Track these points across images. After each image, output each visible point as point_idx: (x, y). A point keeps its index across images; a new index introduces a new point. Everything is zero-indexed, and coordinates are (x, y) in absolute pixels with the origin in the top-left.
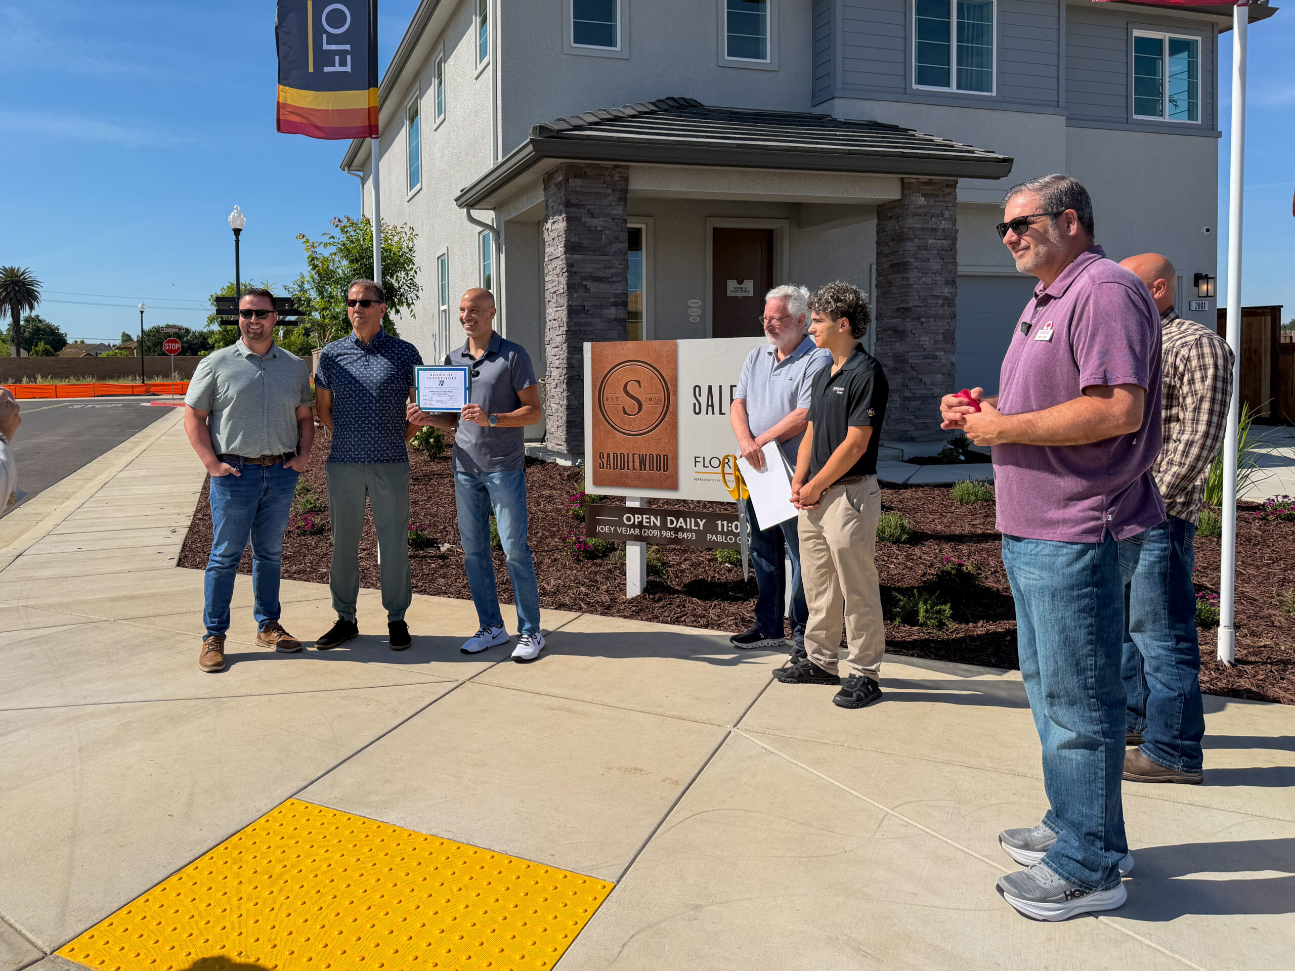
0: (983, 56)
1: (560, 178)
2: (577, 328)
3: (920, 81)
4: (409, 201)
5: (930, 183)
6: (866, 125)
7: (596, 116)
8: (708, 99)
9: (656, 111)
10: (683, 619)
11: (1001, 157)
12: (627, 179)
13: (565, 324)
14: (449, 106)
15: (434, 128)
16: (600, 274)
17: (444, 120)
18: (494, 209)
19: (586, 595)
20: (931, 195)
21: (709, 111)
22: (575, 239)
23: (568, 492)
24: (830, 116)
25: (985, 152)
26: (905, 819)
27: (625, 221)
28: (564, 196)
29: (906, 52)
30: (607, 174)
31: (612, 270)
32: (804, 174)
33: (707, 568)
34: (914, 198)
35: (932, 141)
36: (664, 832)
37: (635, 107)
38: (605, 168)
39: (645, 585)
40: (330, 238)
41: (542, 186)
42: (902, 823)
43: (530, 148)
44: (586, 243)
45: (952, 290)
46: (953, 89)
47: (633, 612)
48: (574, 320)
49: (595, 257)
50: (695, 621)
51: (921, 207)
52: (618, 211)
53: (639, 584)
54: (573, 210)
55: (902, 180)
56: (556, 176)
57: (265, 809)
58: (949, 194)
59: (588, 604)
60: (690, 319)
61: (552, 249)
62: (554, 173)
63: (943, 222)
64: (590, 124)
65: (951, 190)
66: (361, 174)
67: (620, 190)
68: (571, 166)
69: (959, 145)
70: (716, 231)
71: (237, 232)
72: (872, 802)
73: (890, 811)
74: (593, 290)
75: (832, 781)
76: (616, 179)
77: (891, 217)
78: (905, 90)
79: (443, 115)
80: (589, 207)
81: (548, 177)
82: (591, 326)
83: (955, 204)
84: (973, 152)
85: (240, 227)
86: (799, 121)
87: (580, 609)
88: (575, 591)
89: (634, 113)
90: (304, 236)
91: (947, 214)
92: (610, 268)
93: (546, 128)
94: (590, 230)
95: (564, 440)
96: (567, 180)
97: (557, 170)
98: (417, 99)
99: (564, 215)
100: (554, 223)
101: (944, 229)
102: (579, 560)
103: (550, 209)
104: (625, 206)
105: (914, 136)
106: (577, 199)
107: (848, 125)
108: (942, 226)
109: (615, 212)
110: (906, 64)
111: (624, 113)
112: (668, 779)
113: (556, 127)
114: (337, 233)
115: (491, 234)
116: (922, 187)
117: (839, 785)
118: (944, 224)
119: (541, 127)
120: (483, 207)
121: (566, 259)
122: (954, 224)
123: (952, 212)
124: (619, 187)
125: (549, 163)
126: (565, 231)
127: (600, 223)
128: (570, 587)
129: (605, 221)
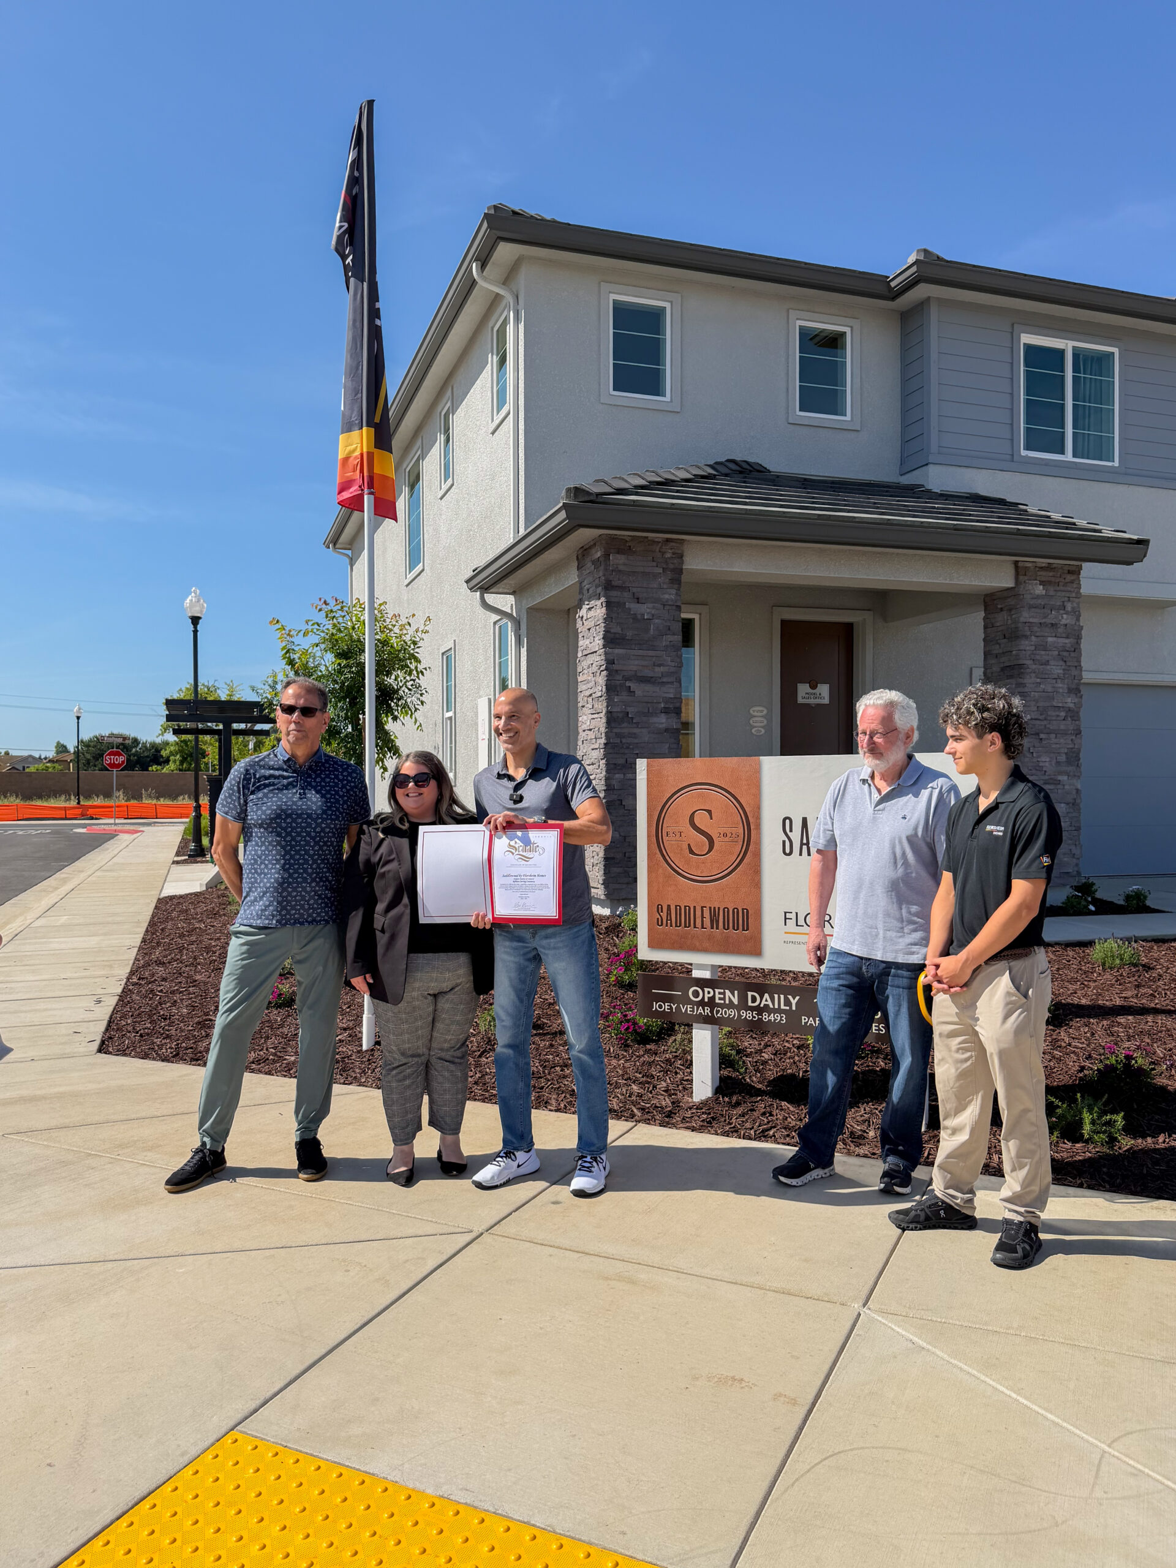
0: (1103, 419)
1: (599, 554)
2: (618, 741)
3: (1028, 447)
4: (407, 586)
5: (1049, 568)
6: (967, 497)
7: (643, 479)
8: (776, 464)
9: (715, 475)
10: (771, 1133)
11: (1135, 537)
12: (681, 556)
13: (603, 735)
14: (458, 468)
15: (439, 497)
16: (648, 673)
17: (452, 485)
18: (513, 593)
19: (640, 1096)
20: (1050, 583)
21: (778, 476)
22: (616, 629)
23: (607, 949)
24: (923, 486)
25: (1114, 531)
26: (1131, 1462)
27: (679, 608)
28: (604, 575)
29: (1012, 410)
30: (657, 550)
31: (662, 669)
32: (898, 554)
33: (797, 1058)
34: (1030, 587)
35: (1049, 517)
36: (786, 1490)
37: (690, 469)
38: (654, 541)
39: (717, 1084)
40: (313, 625)
41: (576, 564)
42: (1130, 1470)
43: (563, 515)
44: (629, 634)
45: (1076, 700)
46: (1069, 456)
47: (703, 1121)
48: (615, 730)
49: (641, 652)
50: (788, 1136)
51: (1038, 597)
52: (669, 595)
53: (709, 1082)
54: (614, 593)
55: (1016, 563)
56: (593, 551)
57: (194, 1452)
58: (1072, 582)
59: (643, 1109)
60: (753, 731)
61: (587, 642)
62: (590, 548)
63: (1065, 616)
64: (636, 487)
65: (1073, 577)
66: (349, 552)
67: (673, 570)
68: (613, 538)
69: (1082, 523)
70: (784, 623)
71: (195, 620)
72: (1078, 1432)
73: (1107, 1449)
74: (638, 693)
75: (1014, 1395)
76: (668, 555)
77: (1002, 610)
78: (1013, 456)
79: (450, 479)
80: (635, 590)
81: (583, 553)
82: (635, 738)
83: (1079, 595)
84: (1100, 531)
85: (199, 615)
86: (887, 491)
87: (633, 1116)
88: (624, 1090)
89: (689, 476)
90: (278, 622)
91: (1069, 607)
92: (659, 665)
93: (583, 490)
94: (635, 618)
95: (601, 882)
96: (607, 556)
97: (595, 544)
98: (418, 460)
99: (603, 599)
100: (590, 609)
101: (1066, 625)
102: (627, 1046)
103: (585, 592)
104: (678, 589)
105: (1026, 511)
106: (619, 580)
107: (945, 497)
108: (1064, 622)
109: (667, 596)
110: (1012, 425)
111: (676, 476)
112: (781, 1395)
113: (596, 489)
114: (321, 618)
115: (509, 623)
116: (1039, 573)
117: (1025, 1402)
118: (1066, 619)
119: (576, 489)
120: (501, 590)
121: (606, 653)
122: (1078, 619)
123: (1075, 605)
124: (671, 566)
125: (585, 535)
126: (605, 619)
127: (648, 610)
128: (617, 1086)
129: (654, 608)
